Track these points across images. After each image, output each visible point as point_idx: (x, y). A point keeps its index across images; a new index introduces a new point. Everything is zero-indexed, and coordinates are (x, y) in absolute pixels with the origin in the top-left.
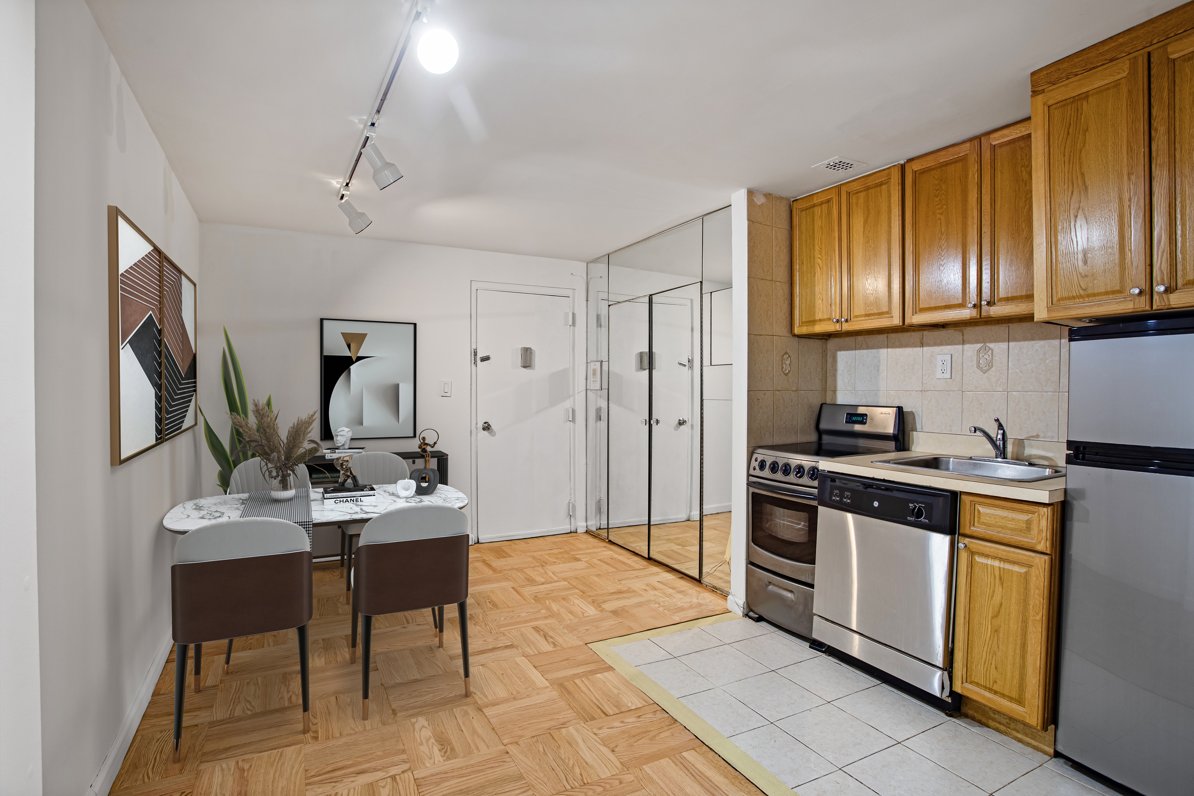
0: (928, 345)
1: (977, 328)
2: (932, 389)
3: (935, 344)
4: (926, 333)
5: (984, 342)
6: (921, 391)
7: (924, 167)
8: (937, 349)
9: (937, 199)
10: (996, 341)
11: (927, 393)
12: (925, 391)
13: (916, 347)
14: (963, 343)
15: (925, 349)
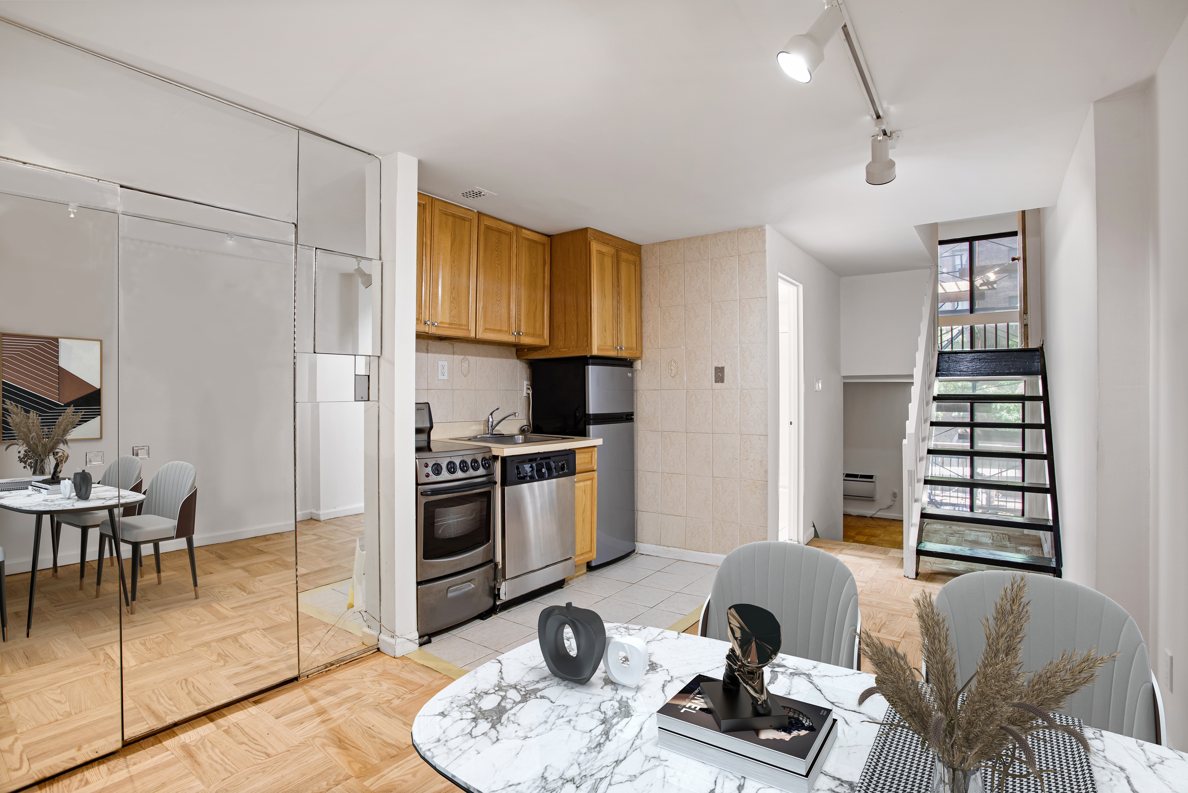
0: (432, 352)
1: (461, 344)
2: (435, 388)
3: (436, 352)
4: (430, 342)
5: (465, 355)
6: (428, 389)
7: (490, 225)
8: (438, 356)
9: (497, 253)
10: (471, 355)
11: (431, 391)
12: (430, 390)
13: (423, 352)
14: (454, 353)
15: (430, 355)
